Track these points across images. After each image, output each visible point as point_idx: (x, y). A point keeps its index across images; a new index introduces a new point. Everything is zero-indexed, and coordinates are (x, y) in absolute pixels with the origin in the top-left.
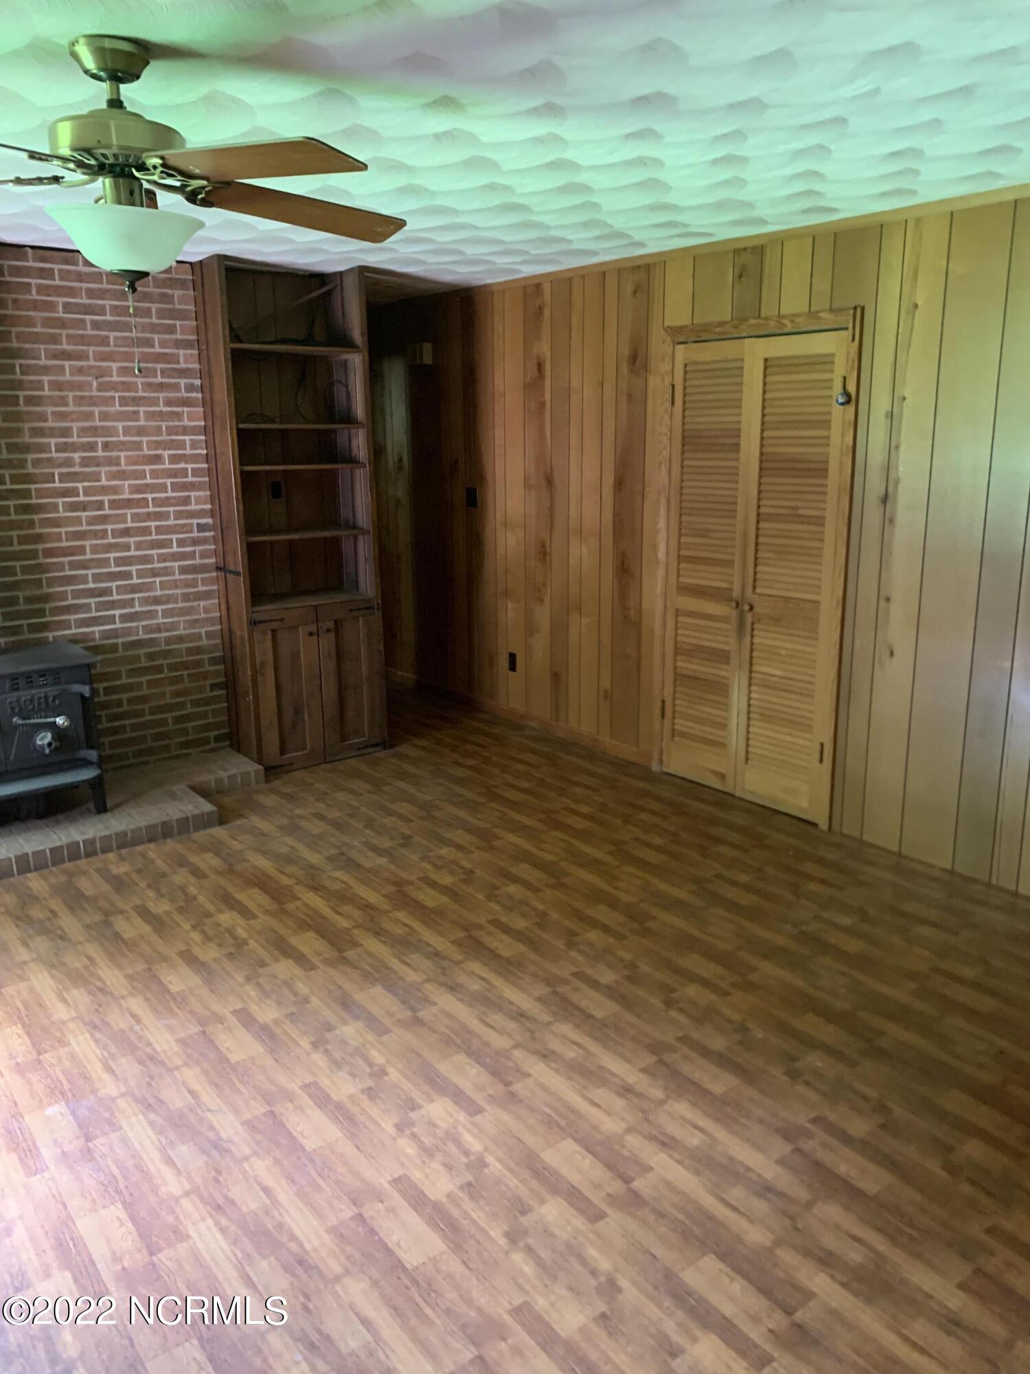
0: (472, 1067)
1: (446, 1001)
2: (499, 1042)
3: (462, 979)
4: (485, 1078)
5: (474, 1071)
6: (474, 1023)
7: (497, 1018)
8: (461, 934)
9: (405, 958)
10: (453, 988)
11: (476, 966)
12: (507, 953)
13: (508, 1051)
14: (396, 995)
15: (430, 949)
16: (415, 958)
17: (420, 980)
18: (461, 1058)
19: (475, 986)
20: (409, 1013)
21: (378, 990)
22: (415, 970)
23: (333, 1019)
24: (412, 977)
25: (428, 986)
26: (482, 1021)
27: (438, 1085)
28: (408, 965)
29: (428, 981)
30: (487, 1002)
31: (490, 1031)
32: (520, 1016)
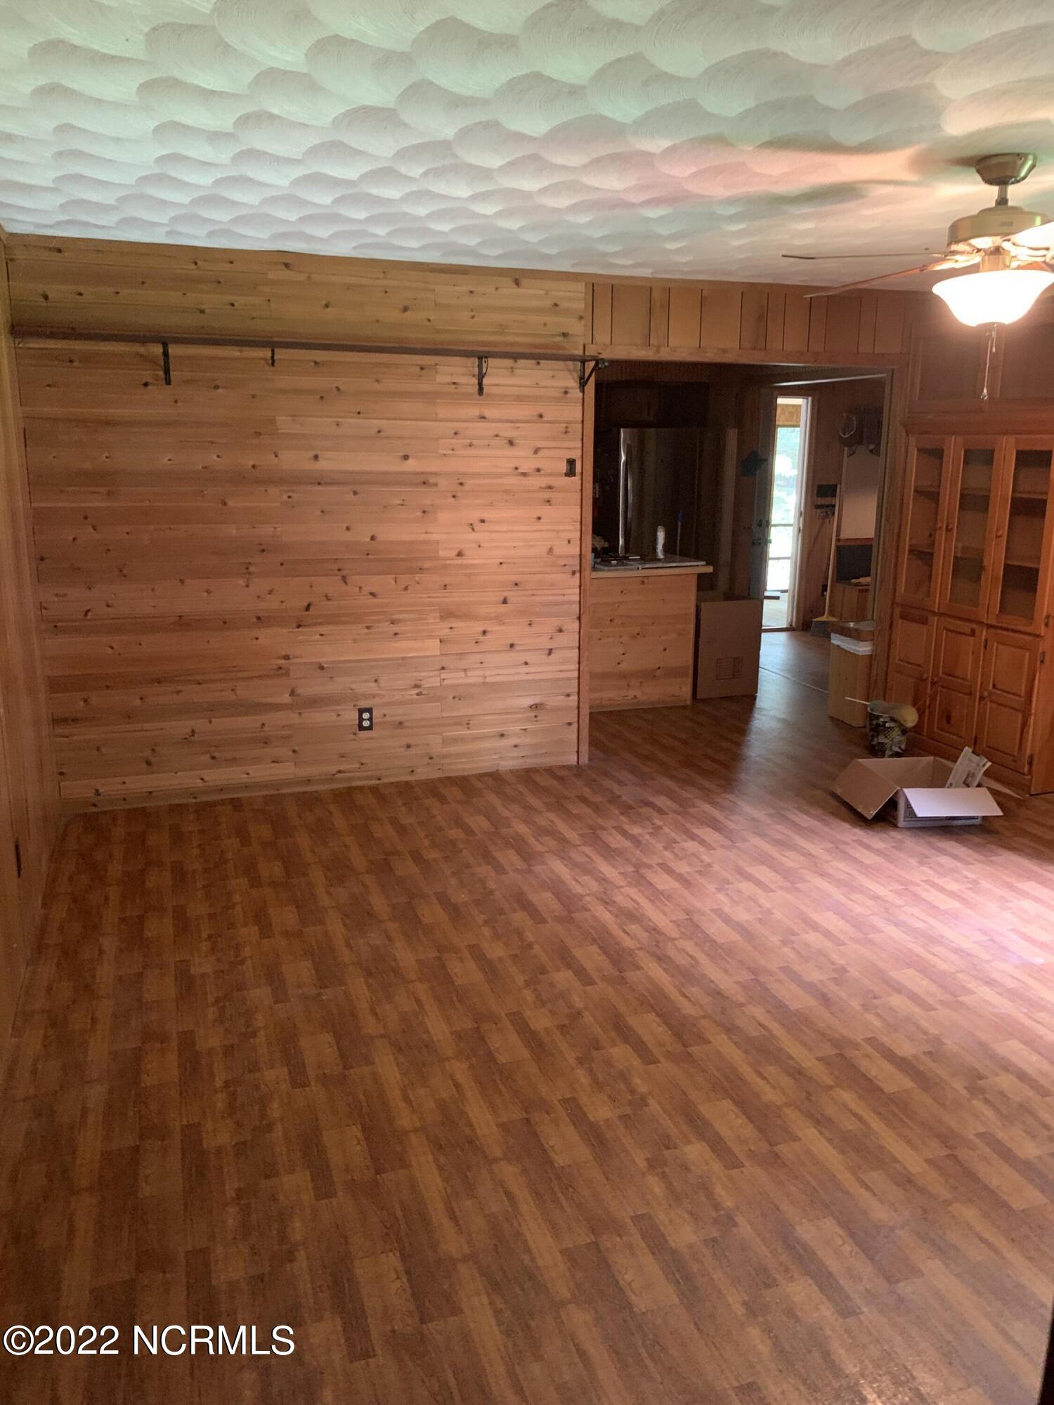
0: (713, 933)
1: (726, 983)
2: (689, 946)
3: (706, 1000)
4: (705, 926)
5: (712, 931)
6: (704, 960)
7: (682, 960)
8: (695, 1050)
9: (767, 1034)
10: (718, 994)
11: (688, 1009)
12: (651, 1017)
13: (681, 938)
14: (775, 997)
15: (735, 1038)
16: (754, 1032)
17: (749, 1006)
18: (720, 940)
19: (694, 991)
20: (762, 979)
21: (794, 1005)
22: (754, 1018)
23: (833, 987)
24: (758, 1012)
25: (742, 1000)
26: (697, 962)
27: (740, 928)
28: (761, 1025)
29: (742, 1005)
30: (686, 975)
31: (691, 953)
32: (661, 959)
